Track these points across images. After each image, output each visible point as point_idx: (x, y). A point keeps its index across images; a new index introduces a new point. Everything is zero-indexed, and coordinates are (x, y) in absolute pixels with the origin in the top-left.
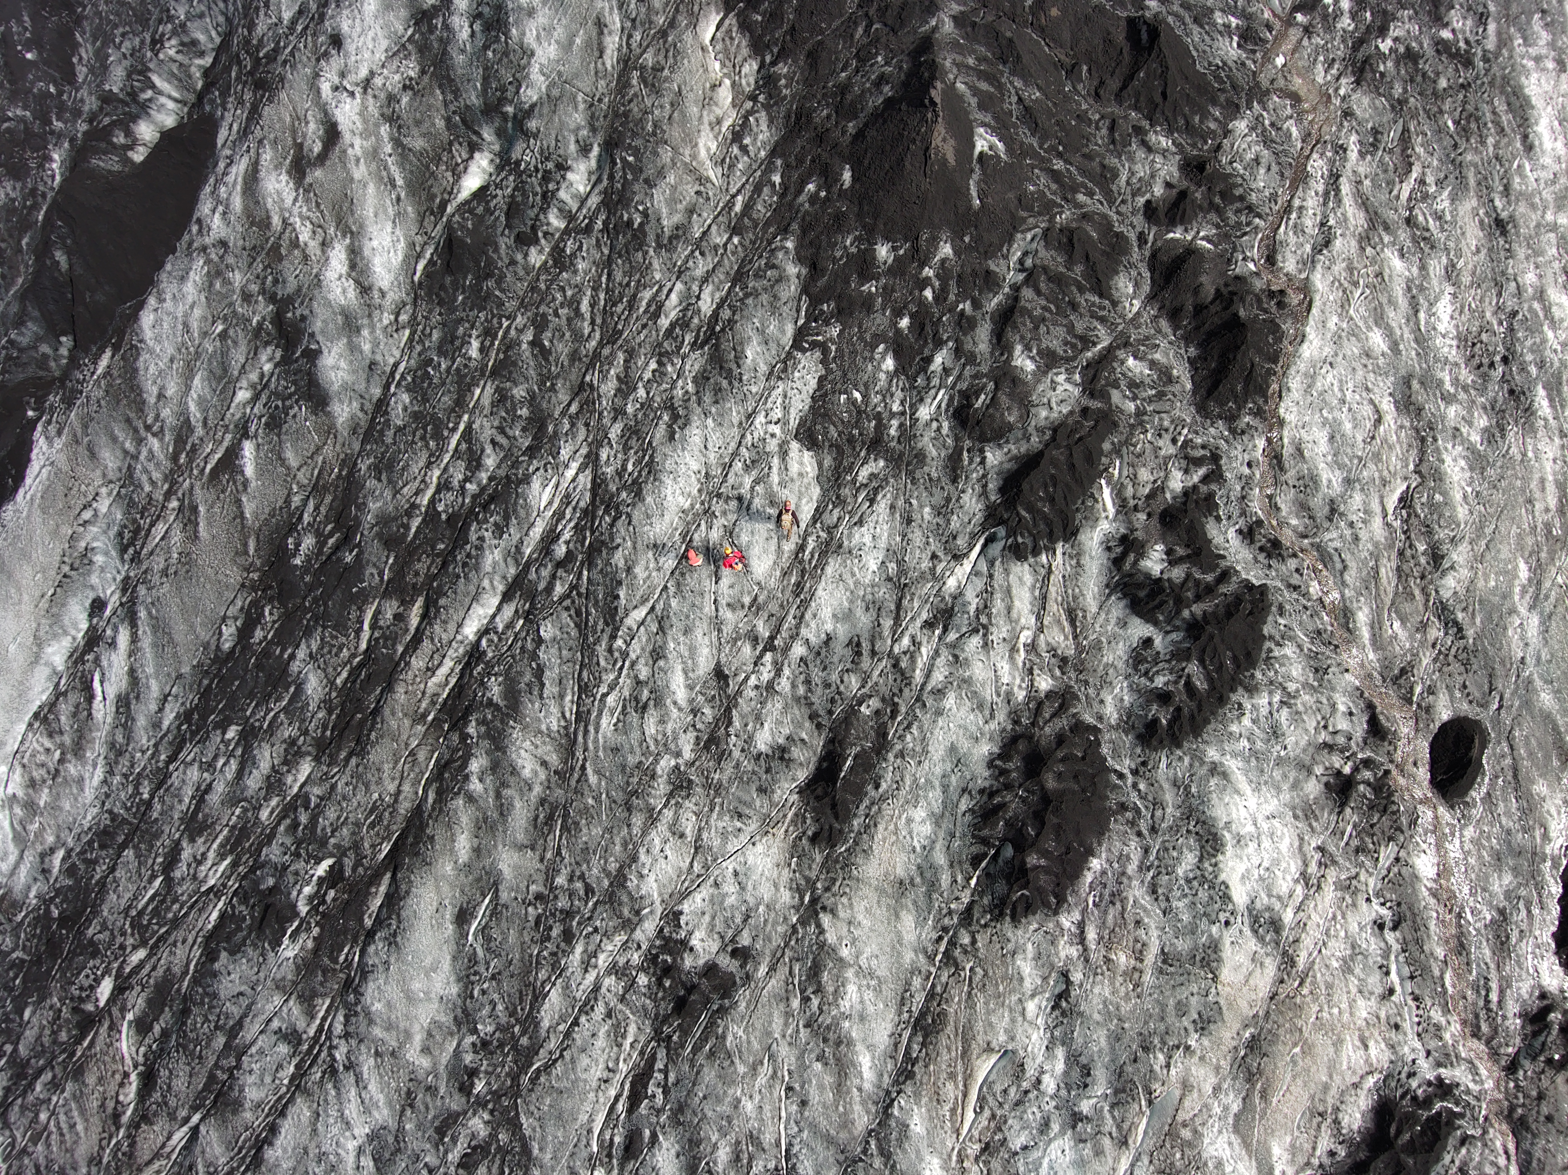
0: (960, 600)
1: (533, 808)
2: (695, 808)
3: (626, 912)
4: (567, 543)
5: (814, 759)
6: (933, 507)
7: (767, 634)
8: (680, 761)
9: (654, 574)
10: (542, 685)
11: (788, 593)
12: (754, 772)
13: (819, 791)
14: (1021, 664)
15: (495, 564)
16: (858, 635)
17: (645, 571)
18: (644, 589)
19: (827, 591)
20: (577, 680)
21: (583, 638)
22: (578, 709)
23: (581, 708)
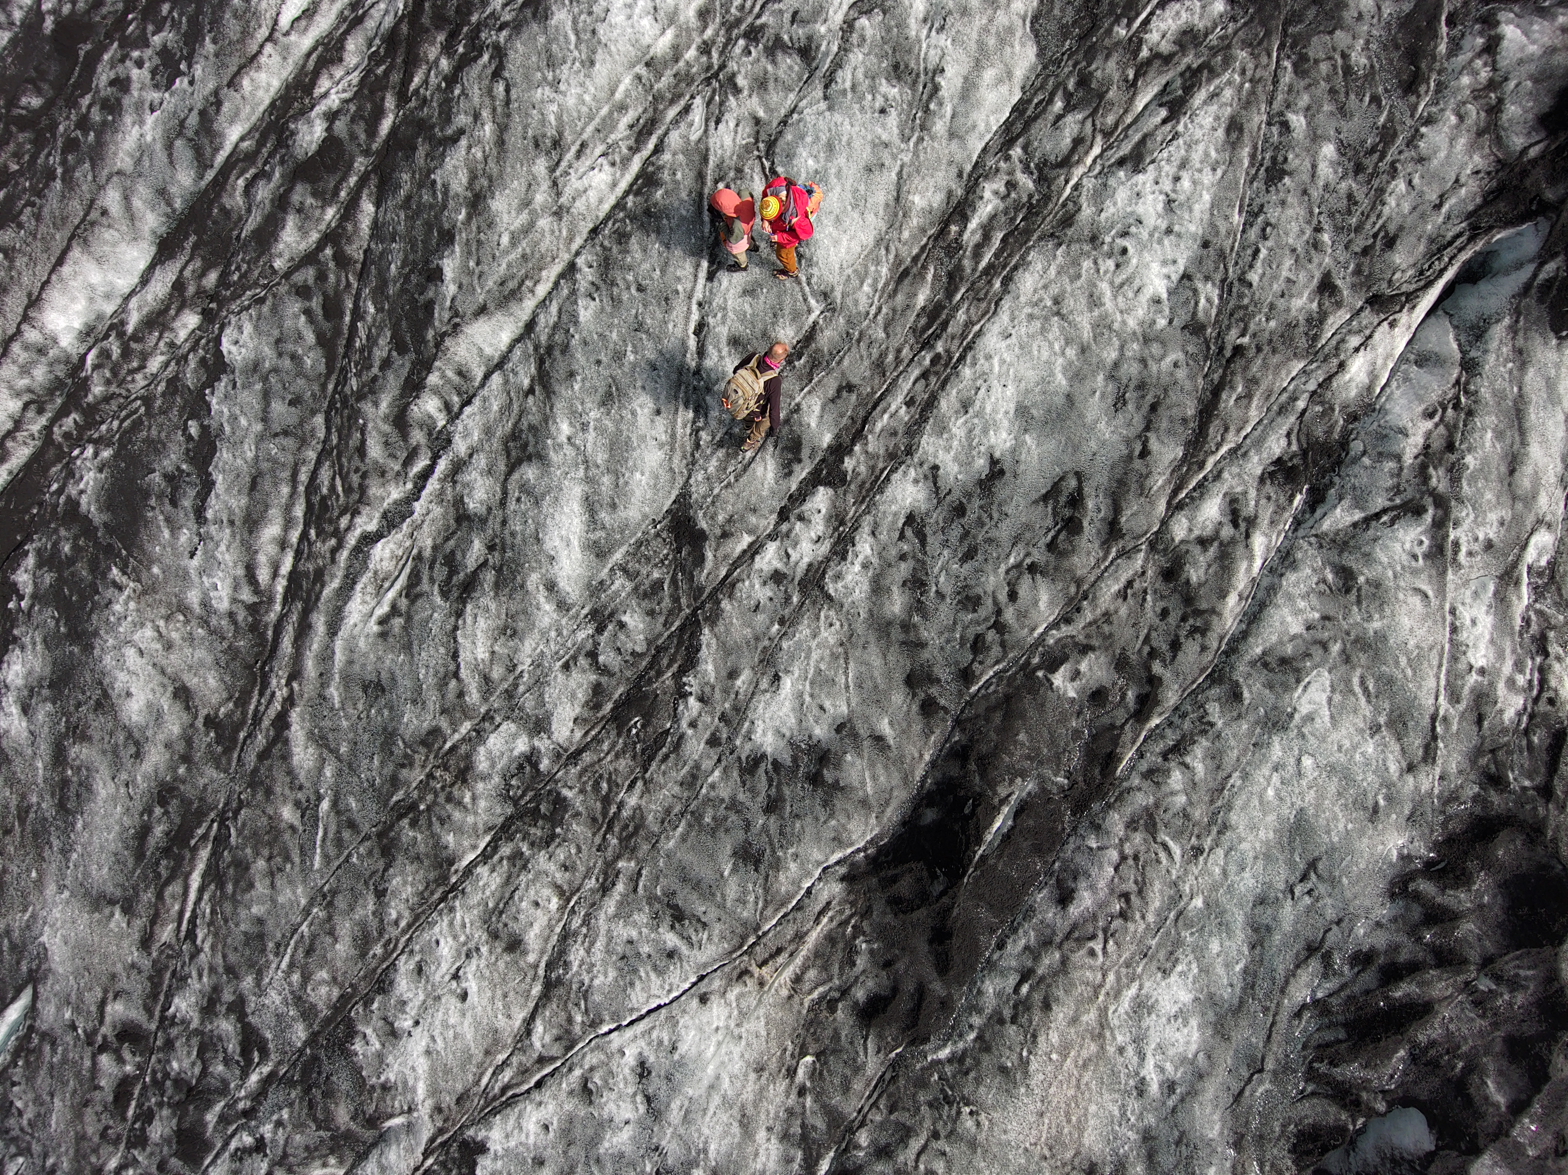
0: (1370, 424)
1: (138, 805)
2: (560, 877)
3: (342, 1115)
4: (331, 117)
5: (901, 796)
6: (1342, 148)
7: (827, 439)
8: (543, 744)
9: (544, 223)
10: (208, 485)
11: (902, 330)
12: (734, 805)
13: (905, 887)
14: (1518, 622)
15: (143, 152)
16: (1078, 475)
17: (519, 211)
18: (509, 265)
19: (1013, 339)
20: (301, 489)
21: (334, 377)
22: (295, 566)
23: (301, 567)
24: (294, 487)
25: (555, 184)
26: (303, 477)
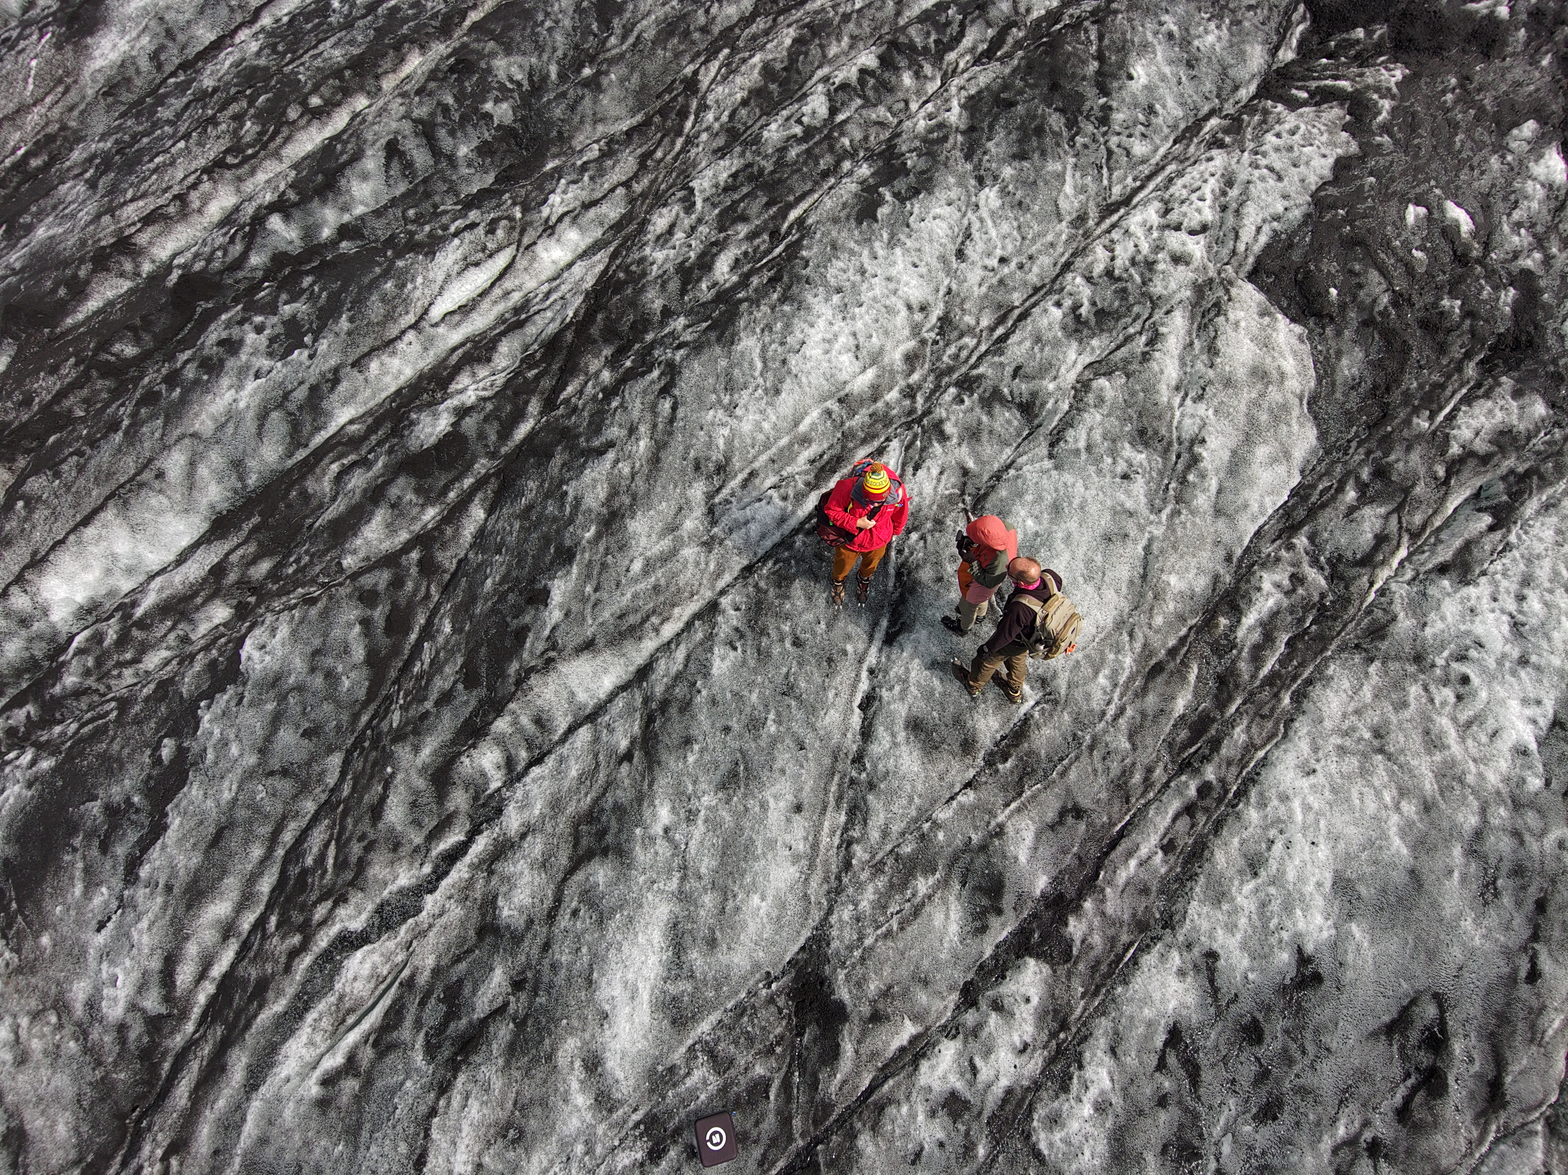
4: (462, 412)
7: (1041, 886)
9: (689, 552)
10: (157, 830)
15: (231, 416)
16: (1439, 999)
17: (662, 535)
18: (635, 596)
19: (1319, 778)
20: (280, 852)
21: (372, 707)
22: (233, 966)
23: (240, 971)
24: (270, 850)
25: (711, 511)
26: (288, 837)
